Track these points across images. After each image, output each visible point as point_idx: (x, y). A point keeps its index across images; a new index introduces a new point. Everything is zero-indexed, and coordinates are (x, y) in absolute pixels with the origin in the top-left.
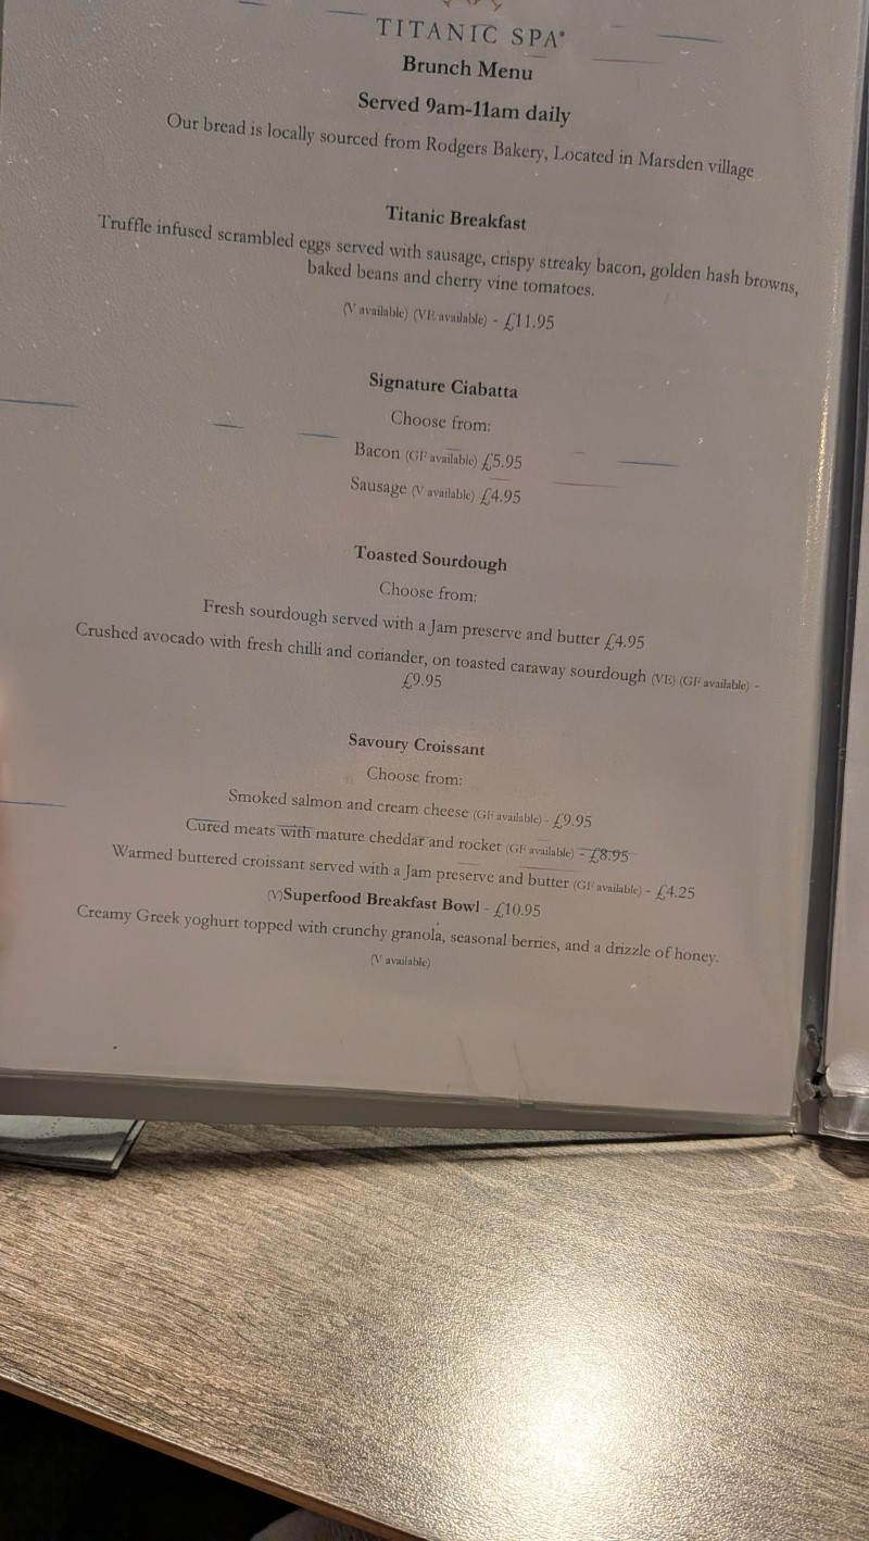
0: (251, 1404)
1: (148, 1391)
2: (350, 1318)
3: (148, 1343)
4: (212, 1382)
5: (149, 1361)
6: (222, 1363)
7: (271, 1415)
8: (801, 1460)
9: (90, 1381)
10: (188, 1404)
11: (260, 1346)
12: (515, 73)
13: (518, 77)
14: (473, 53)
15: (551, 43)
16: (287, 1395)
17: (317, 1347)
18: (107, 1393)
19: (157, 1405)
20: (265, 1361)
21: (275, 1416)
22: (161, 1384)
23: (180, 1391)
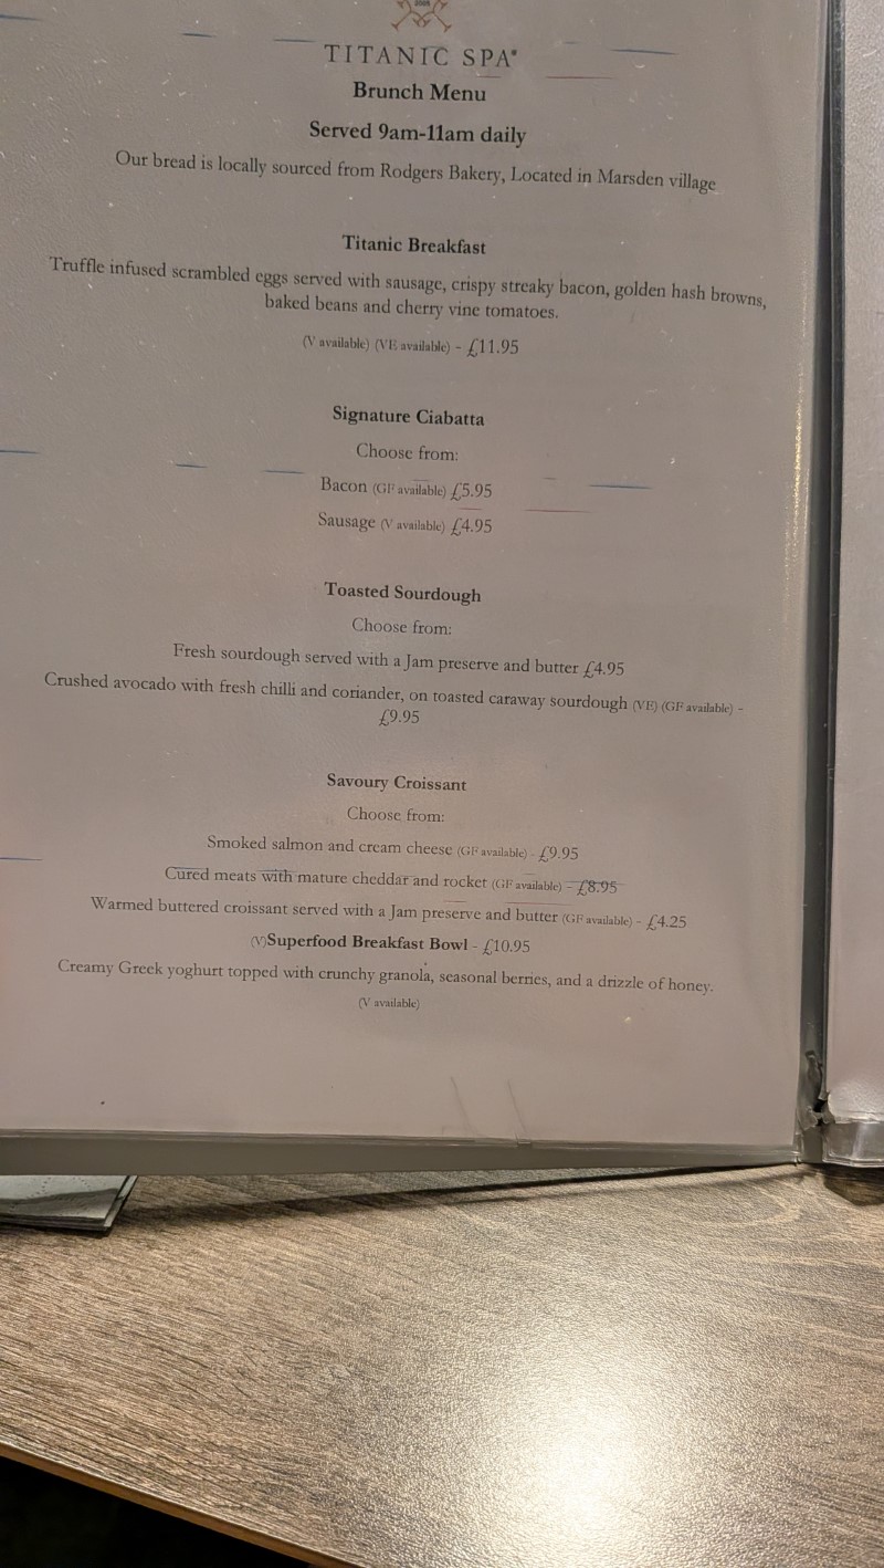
0: (253, 1460)
1: (149, 1451)
2: (352, 1368)
3: (148, 1402)
4: (213, 1440)
5: (150, 1421)
6: (223, 1420)
7: (274, 1471)
8: (816, 1496)
9: (89, 1443)
10: (190, 1463)
11: (260, 1400)
12: (468, 95)
13: (471, 99)
14: (424, 76)
15: (503, 63)
16: (290, 1449)
17: (318, 1399)
18: (107, 1455)
19: (158, 1465)
20: (267, 1416)
21: (278, 1471)
22: (161, 1444)
23: (181, 1450)
